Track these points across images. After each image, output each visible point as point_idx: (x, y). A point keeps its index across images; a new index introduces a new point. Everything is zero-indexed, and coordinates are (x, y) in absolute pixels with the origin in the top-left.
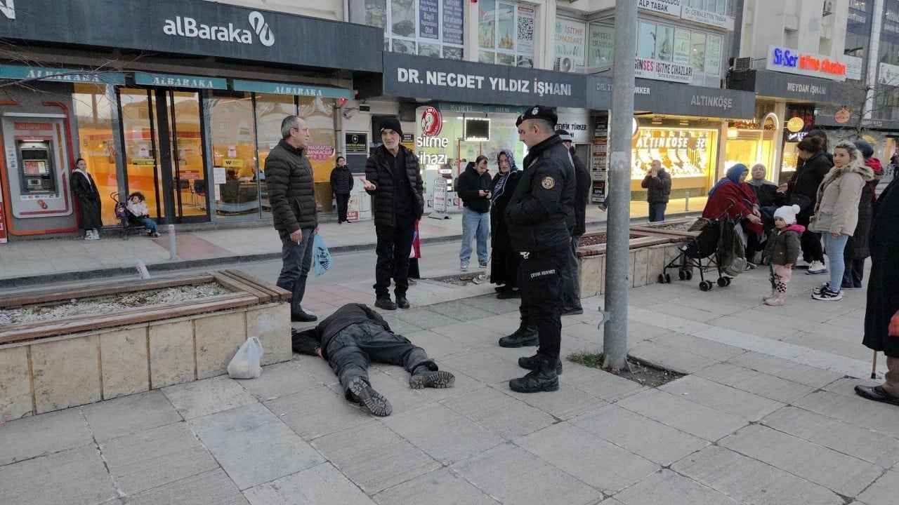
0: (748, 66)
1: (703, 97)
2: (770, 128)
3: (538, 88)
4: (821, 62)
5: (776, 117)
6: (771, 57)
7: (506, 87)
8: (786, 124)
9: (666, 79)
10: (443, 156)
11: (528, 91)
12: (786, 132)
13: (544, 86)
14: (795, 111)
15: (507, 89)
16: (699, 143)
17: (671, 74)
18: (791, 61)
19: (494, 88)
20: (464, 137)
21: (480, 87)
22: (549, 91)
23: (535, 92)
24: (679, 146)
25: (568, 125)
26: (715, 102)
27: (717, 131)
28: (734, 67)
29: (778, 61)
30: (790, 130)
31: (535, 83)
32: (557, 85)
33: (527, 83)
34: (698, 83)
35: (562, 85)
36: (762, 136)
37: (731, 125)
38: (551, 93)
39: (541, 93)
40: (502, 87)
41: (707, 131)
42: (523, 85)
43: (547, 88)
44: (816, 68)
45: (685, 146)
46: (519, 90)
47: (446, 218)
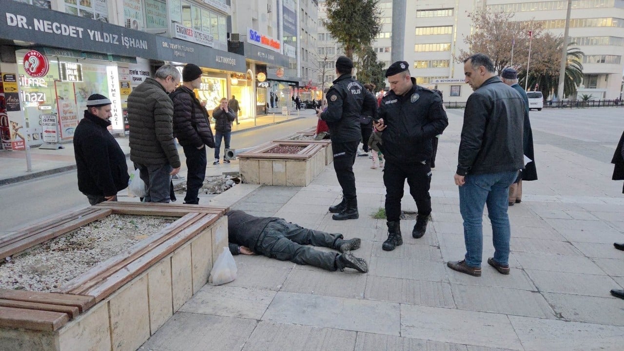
0: (238, 39)
1: (222, 57)
2: (249, 78)
3: (125, 42)
4: (270, 40)
5: (252, 72)
6: (249, 36)
7: (101, 39)
8: (256, 77)
9: (200, 43)
10: (42, 94)
11: (118, 43)
12: (257, 82)
13: (129, 41)
14: (261, 70)
15: (102, 41)
16: (214, 87)
17: (202, 40)
18: (257, 39)
19: (92, 39)
20: (60, 78)
21: (81, 36)
22: (132, 44)
23: (123, 44)
24: (204, 89)
25: (137, 72)
26: (228, 61)
27: (225, 79)
28: (230, 39)
29: (252, 38)
30: (259, 80)
31: (122, 37)
32: (137, 41)
33: (116, 37)
34: (217, 48)
35: (141, 41)
36: (246, 84)
37: (232, 76)
38: (134, 46)
39: (127, 45)
40: (98, 38)
41: (219, 79)
42: (114, 38)
43: (131, 42)
44: (268, 44)
45: (207, 89)
46: (111, 42)
47: (60, 148)
